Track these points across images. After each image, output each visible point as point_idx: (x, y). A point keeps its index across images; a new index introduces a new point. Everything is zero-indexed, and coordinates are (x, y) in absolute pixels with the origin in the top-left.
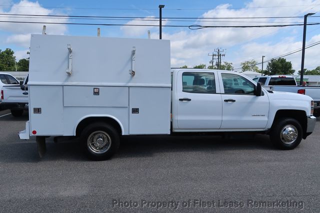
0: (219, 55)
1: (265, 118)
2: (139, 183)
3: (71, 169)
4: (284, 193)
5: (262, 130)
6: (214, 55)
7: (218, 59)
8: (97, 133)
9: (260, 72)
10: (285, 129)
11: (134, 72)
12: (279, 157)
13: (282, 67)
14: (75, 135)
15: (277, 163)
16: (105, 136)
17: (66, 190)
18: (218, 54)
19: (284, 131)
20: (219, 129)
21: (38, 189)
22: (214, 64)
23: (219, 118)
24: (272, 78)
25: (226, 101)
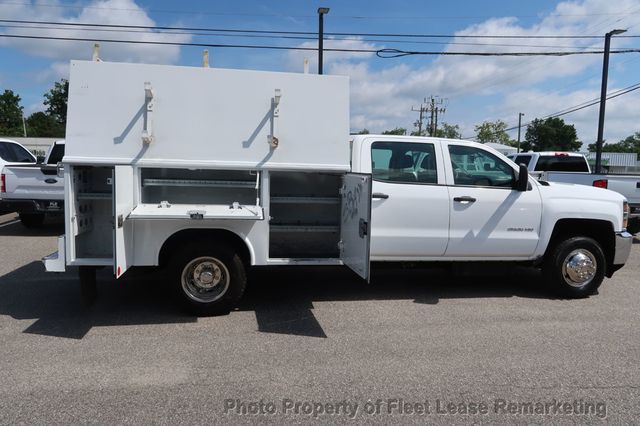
0: (434, 111)
1: (534, 236)
2: (288, 361)
3: (149, 332)
4: (576, 382)
5: (526, 259)
6: (422, 110)
7: (432, 117)
8: (201, 262)
9: (513, 146)
10: (572, 257)
11: (277, 140)
12: (559, 312)
13: (557, 135)
14: (157, 264)
15: (557, 323)
16: (216, 267)
17: (142, 373)
18: (432, 107)
19: (570, 260)
20: (442, 256)
21: (86, 371)
22: (424, 127)
23: (442, 234)
24: (541, 157)
25: (457, 200)
